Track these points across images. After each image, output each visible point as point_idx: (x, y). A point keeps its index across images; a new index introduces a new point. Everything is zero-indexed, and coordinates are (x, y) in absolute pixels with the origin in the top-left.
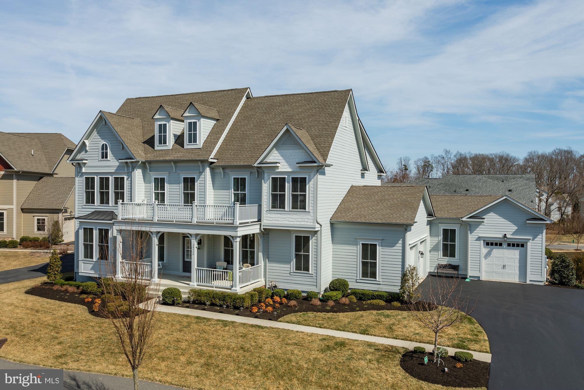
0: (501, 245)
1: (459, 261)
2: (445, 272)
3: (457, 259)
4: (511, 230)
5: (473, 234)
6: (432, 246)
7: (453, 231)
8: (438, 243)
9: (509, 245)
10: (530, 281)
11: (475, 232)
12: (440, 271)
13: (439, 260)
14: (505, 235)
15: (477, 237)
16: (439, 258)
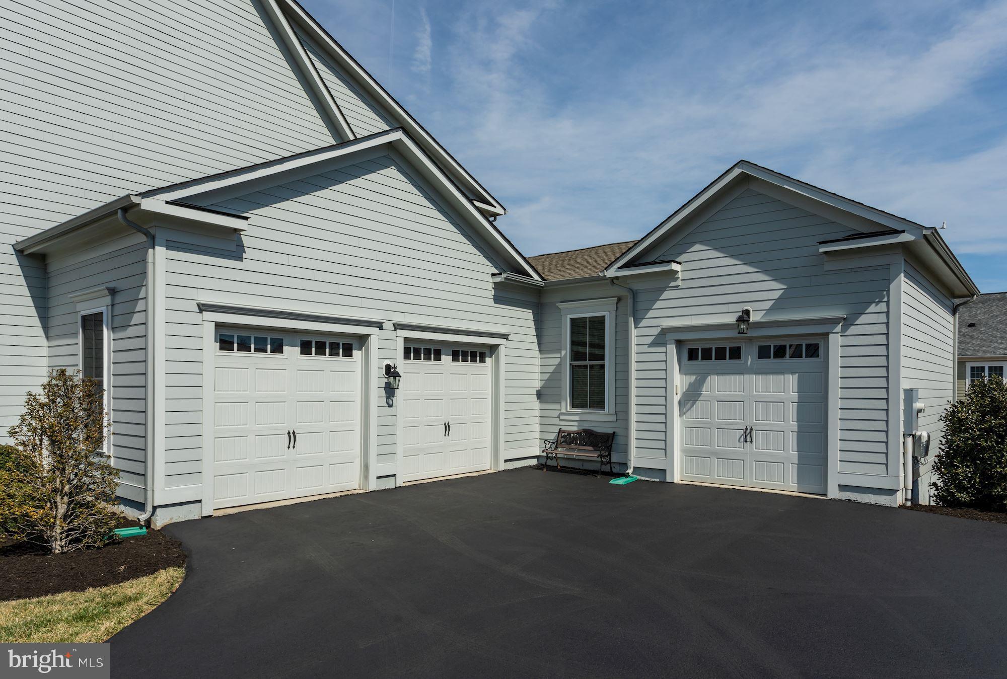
0: (736, 353)
1: (613, 418)
2: (575, 454)
3: (609, 414)
4: (765, 296)
5: (644, 323)
6: (546, 376)
7: (598, 324)
8: (559, 365)
9: (763, 353)
10: (842, 488)
11: (651, 314)
12: (561, 452)
13: (562, 417)
14: (747, 312)
15: (656, 331)
16: (563, 411)
